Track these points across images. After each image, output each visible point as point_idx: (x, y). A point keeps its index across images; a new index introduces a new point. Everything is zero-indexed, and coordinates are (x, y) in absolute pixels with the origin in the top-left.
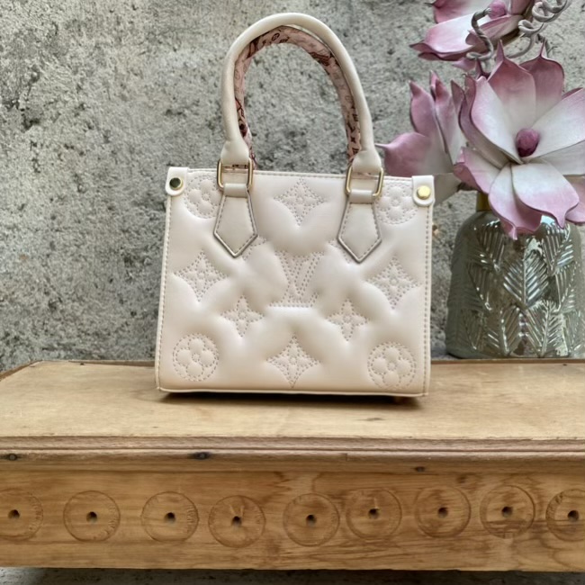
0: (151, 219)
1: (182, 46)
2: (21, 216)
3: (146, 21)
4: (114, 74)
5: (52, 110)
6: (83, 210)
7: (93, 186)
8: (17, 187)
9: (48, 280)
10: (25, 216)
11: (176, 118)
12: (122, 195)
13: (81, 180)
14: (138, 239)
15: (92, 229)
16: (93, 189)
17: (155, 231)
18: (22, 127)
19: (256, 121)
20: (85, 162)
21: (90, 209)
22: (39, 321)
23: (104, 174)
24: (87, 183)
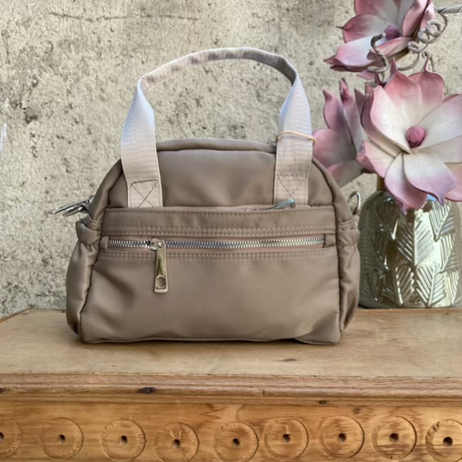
1: (149, 59)
2: (22, 191)
3: (121, 41)
4: (96, 81)
5: (48, 109)
6: (70, 186)
8: (19, 169)
9: (42, 241)
10: (25, 191)
12: (101, 175)
13: (69, 163)
16: (78, 170)
18: (24, 122)
19: (205, 117)
20: (72, 149)
21: (76, 185)
22: (34, 273)
23: (87, 158)
24: (74, 166)
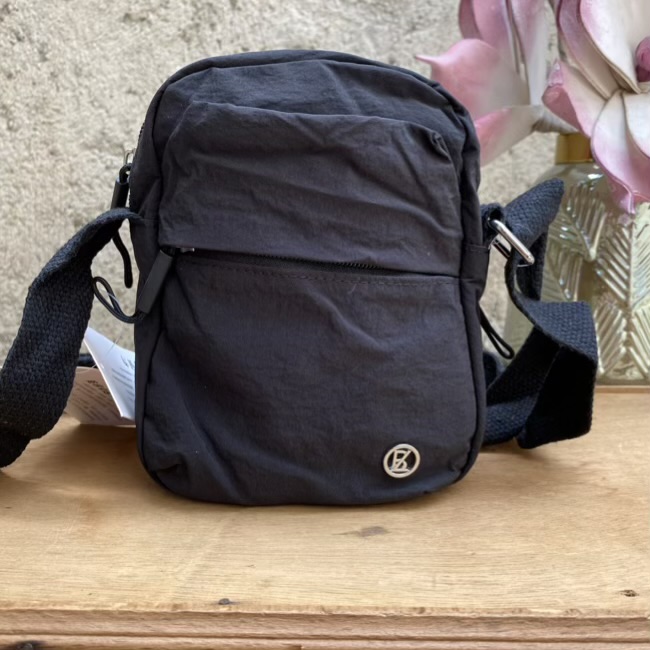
0: (107, 168)
7: (27, 122)
11: (138, 26)
12: (67, 135)
13: (11, 113)
14: (91, 194)
15: (30, 181)
16: (28, 126)
20: (15, 88)
21: (26, 154)
23: (42, 105)
24: (20, 118)
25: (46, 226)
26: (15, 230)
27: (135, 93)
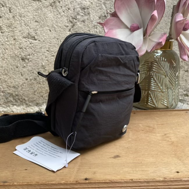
0: (30, 43)
6: (4, 40)
7: (7, 30)
11: (37, 2)
12: (18, 34)
13: (2, 28)
14: (26, 51)
15: (8, 47)
16: (7, 32)
17: (32, 48)
19: (69, 3)
20: (2, 21)
21: (7, 40)
24: (4, 29)
25: (13, 60)
26: (5, 62)
27: (37, 22)
